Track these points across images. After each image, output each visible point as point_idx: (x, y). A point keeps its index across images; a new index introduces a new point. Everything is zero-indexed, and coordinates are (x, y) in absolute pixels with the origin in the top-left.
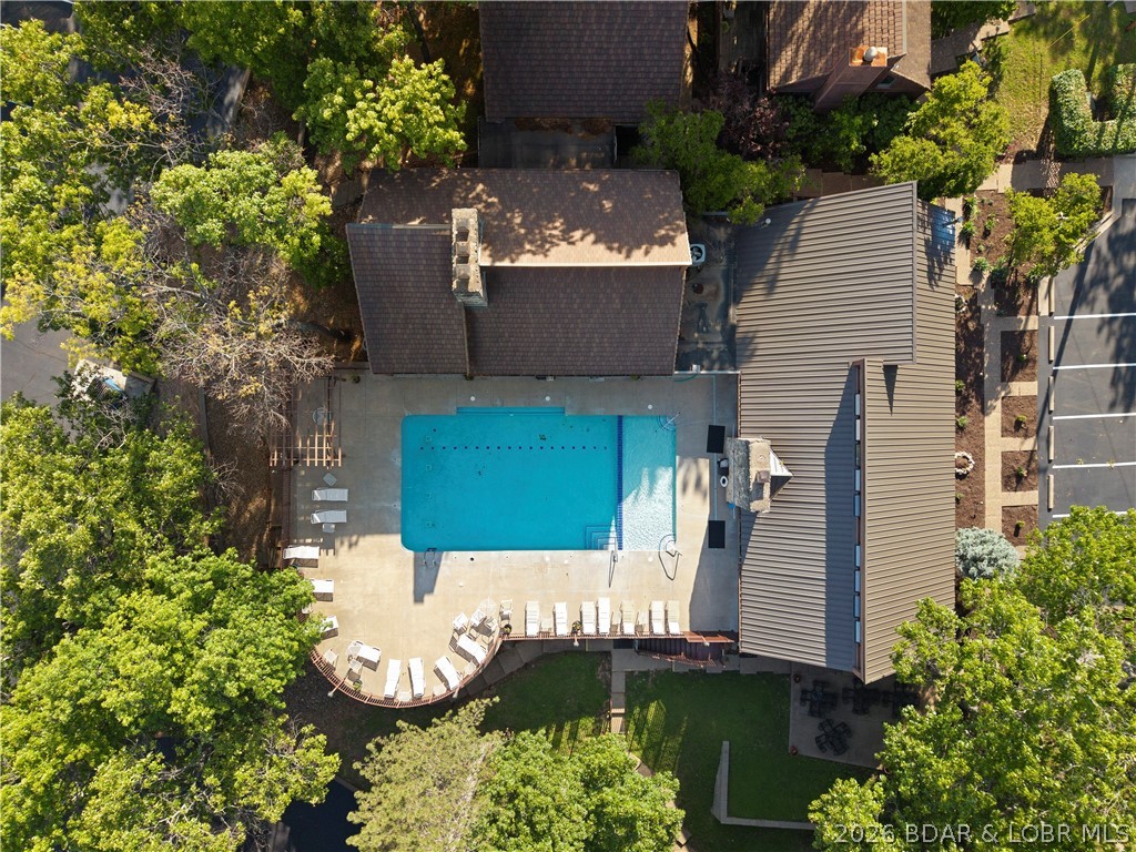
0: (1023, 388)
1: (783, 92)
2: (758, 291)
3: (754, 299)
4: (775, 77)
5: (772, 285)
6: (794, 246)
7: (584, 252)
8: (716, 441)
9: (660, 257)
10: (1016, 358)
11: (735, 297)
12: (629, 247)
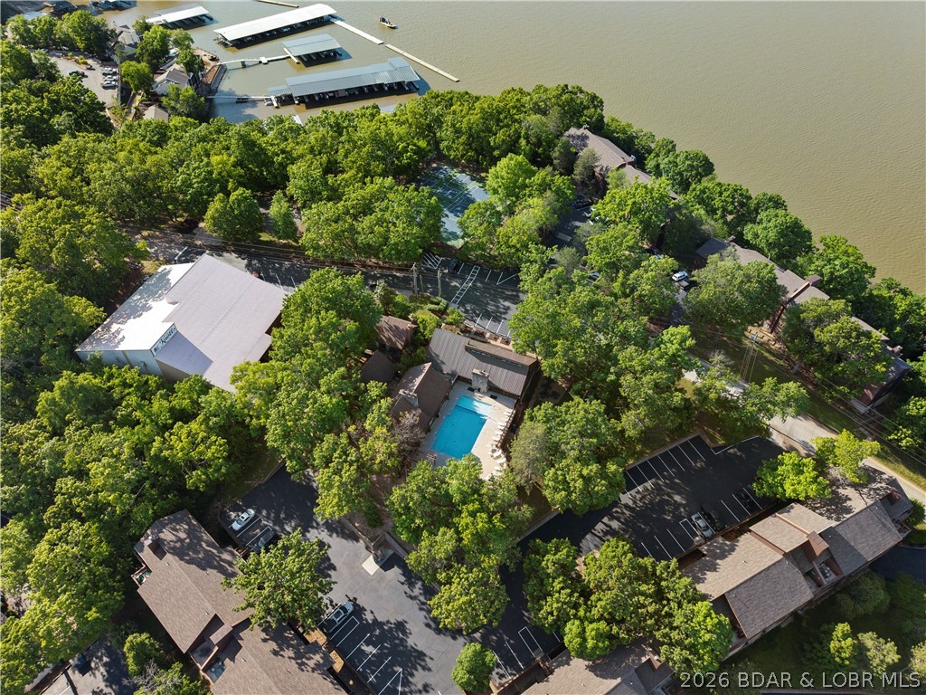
0: (488, 335)
1: (404, 347)
2: (443, 366)
3: (444, 367)
4: (401, 347)
5: (444, 363)
6: (438, 356)
7: (418, 381)
8: (472, 390)
9: (427, 369)
10: (482, 335)
11: (442, 371)
12: (422, 372)
